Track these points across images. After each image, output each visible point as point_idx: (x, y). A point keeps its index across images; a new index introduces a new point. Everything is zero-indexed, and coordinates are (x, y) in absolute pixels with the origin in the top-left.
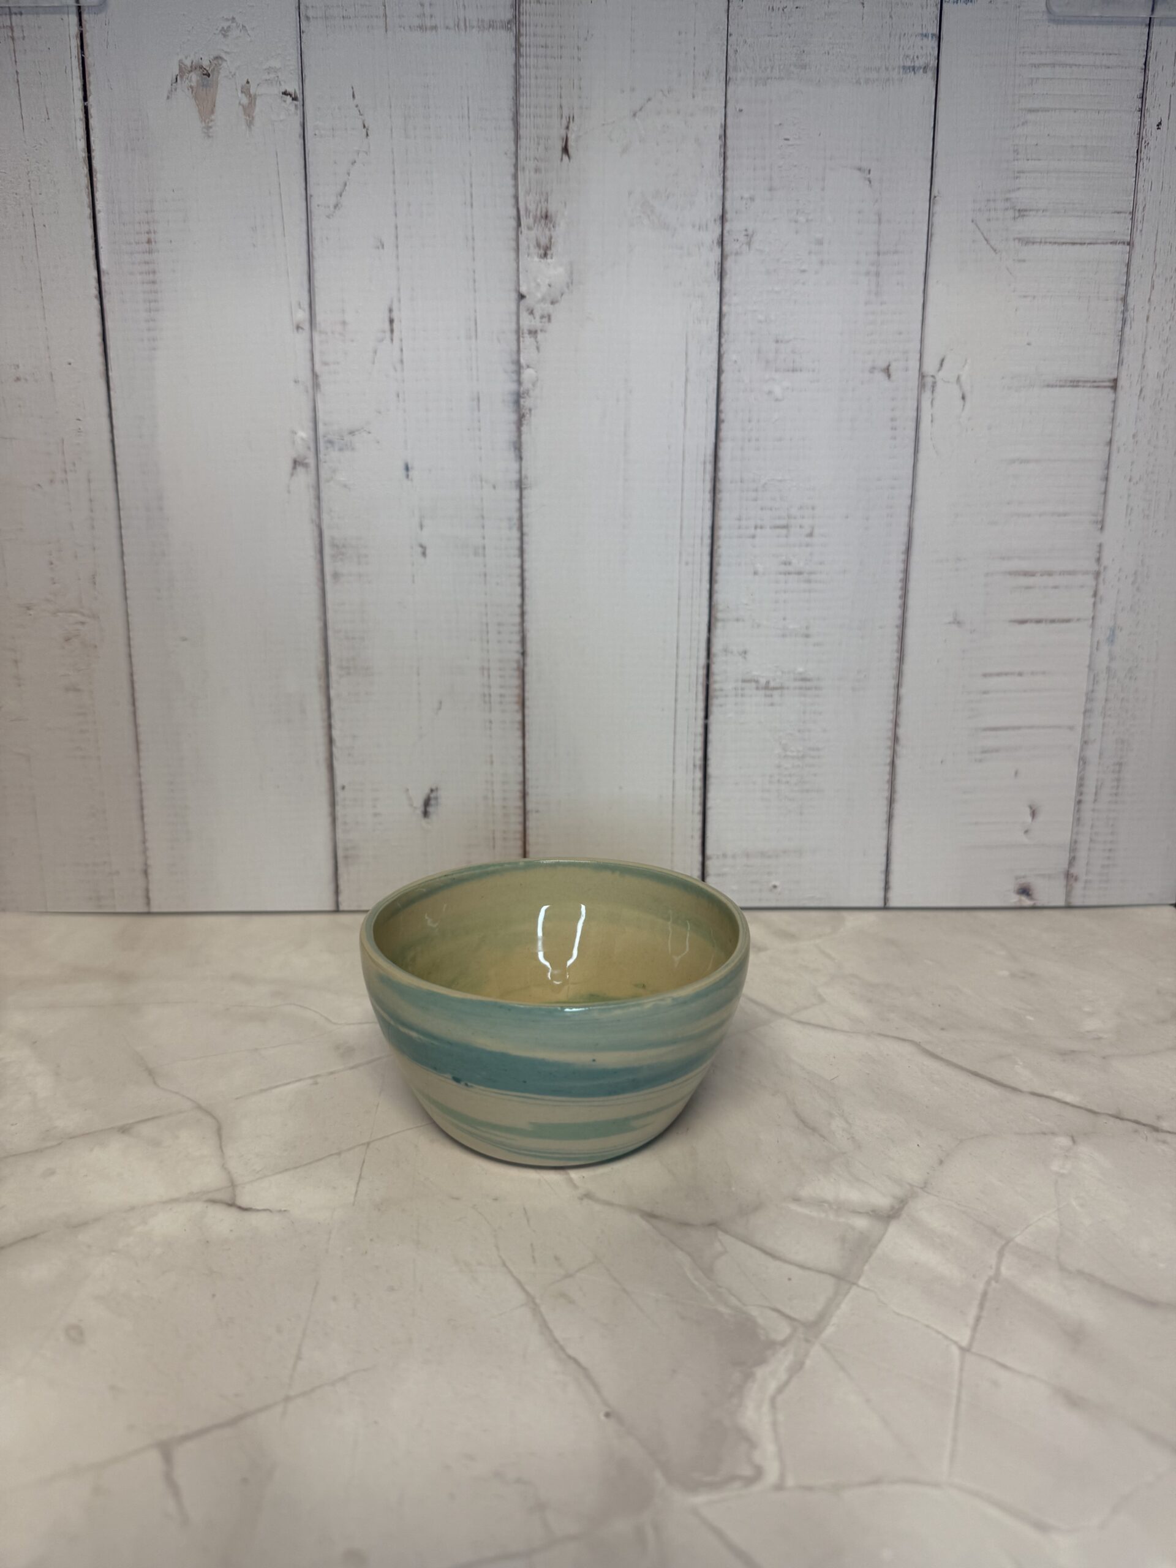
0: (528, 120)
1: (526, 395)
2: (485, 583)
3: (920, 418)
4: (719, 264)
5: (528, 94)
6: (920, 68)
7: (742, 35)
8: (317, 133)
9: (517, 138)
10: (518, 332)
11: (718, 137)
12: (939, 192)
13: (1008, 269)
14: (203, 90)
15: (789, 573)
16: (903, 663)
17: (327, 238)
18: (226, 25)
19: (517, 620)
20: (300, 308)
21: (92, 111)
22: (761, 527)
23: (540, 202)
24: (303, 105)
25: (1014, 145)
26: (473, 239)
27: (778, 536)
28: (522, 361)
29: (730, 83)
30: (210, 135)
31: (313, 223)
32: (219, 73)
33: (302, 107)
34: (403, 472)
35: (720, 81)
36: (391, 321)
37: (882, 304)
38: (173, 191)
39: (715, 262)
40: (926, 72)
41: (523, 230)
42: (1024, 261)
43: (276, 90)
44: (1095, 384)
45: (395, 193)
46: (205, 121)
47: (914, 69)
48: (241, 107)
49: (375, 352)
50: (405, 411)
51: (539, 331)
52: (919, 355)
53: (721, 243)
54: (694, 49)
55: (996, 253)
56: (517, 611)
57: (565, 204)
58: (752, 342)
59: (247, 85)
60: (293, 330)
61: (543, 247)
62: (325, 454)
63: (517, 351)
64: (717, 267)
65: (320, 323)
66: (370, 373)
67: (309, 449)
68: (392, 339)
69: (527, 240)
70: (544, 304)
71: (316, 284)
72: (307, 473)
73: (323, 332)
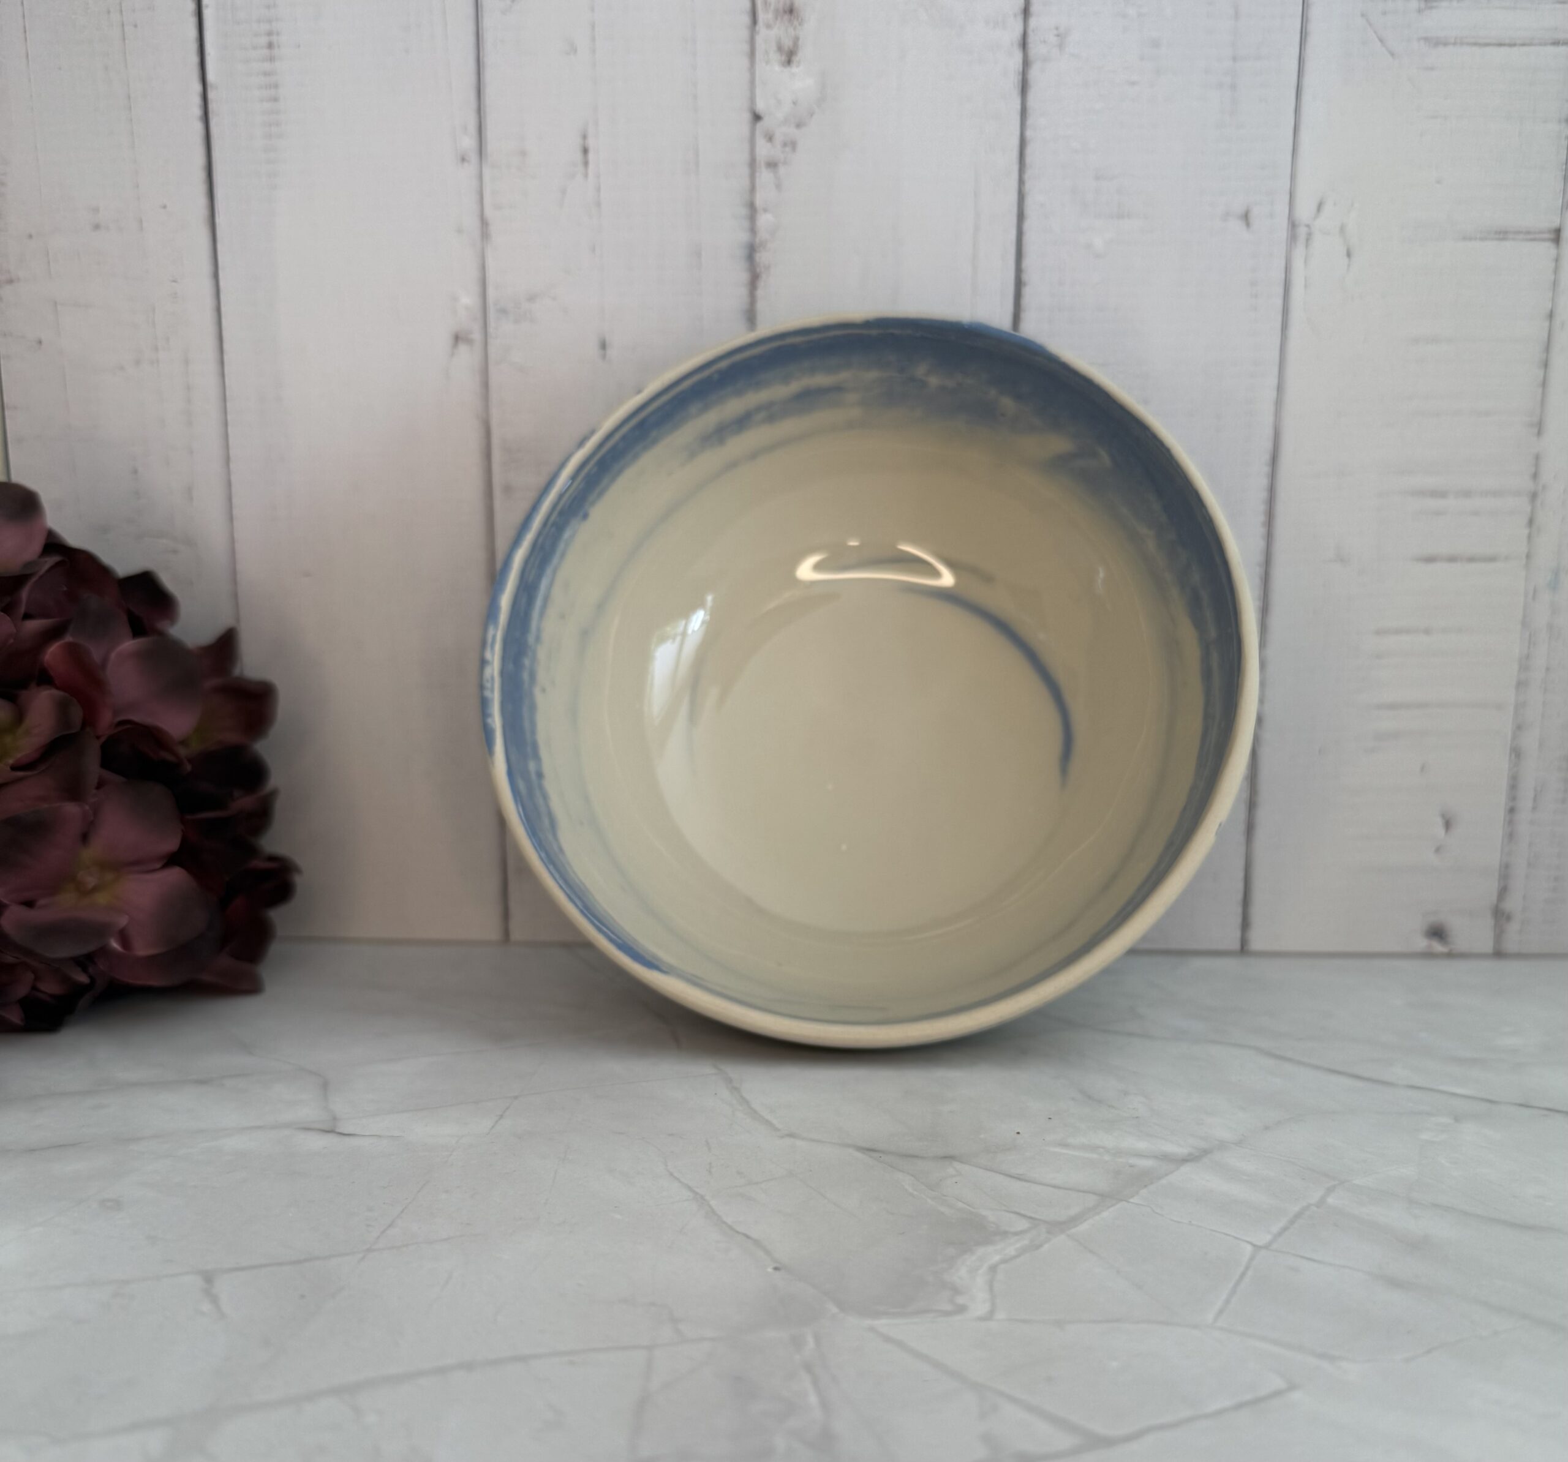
1: (761, 248)
3: (1290, 279)
4: (1020, 73)
10: (752, 164)
13: (1410, 80)
20: (466, 134)
26: (694, 41)
28: (759, 202)
31: (485, 20)
34: (598, 351)
36: (585, 151)
37: (1239, 127)
39: (1016, 70)
41: (760, 28)
42: (1433, 69)
44: (1532, 236)
49: (564, 192)
50: (600, 268)
51: (780, 163)
52: (1288, 197)
53: (1024, 45)
55: (1395, 58)
58: (1064, 178)
60: (457, 163)
61: (786, 52)
62: (496, 328)
63: (751, 190)
64: (1018, 79)
65: (492, 154)
66: (557, 220)
67: (476, 320)
68: (586, 175)
69: (765, 42)
70: (788, 128)
71: (487, 102)
72: (472, 352)
73: (495, 166)
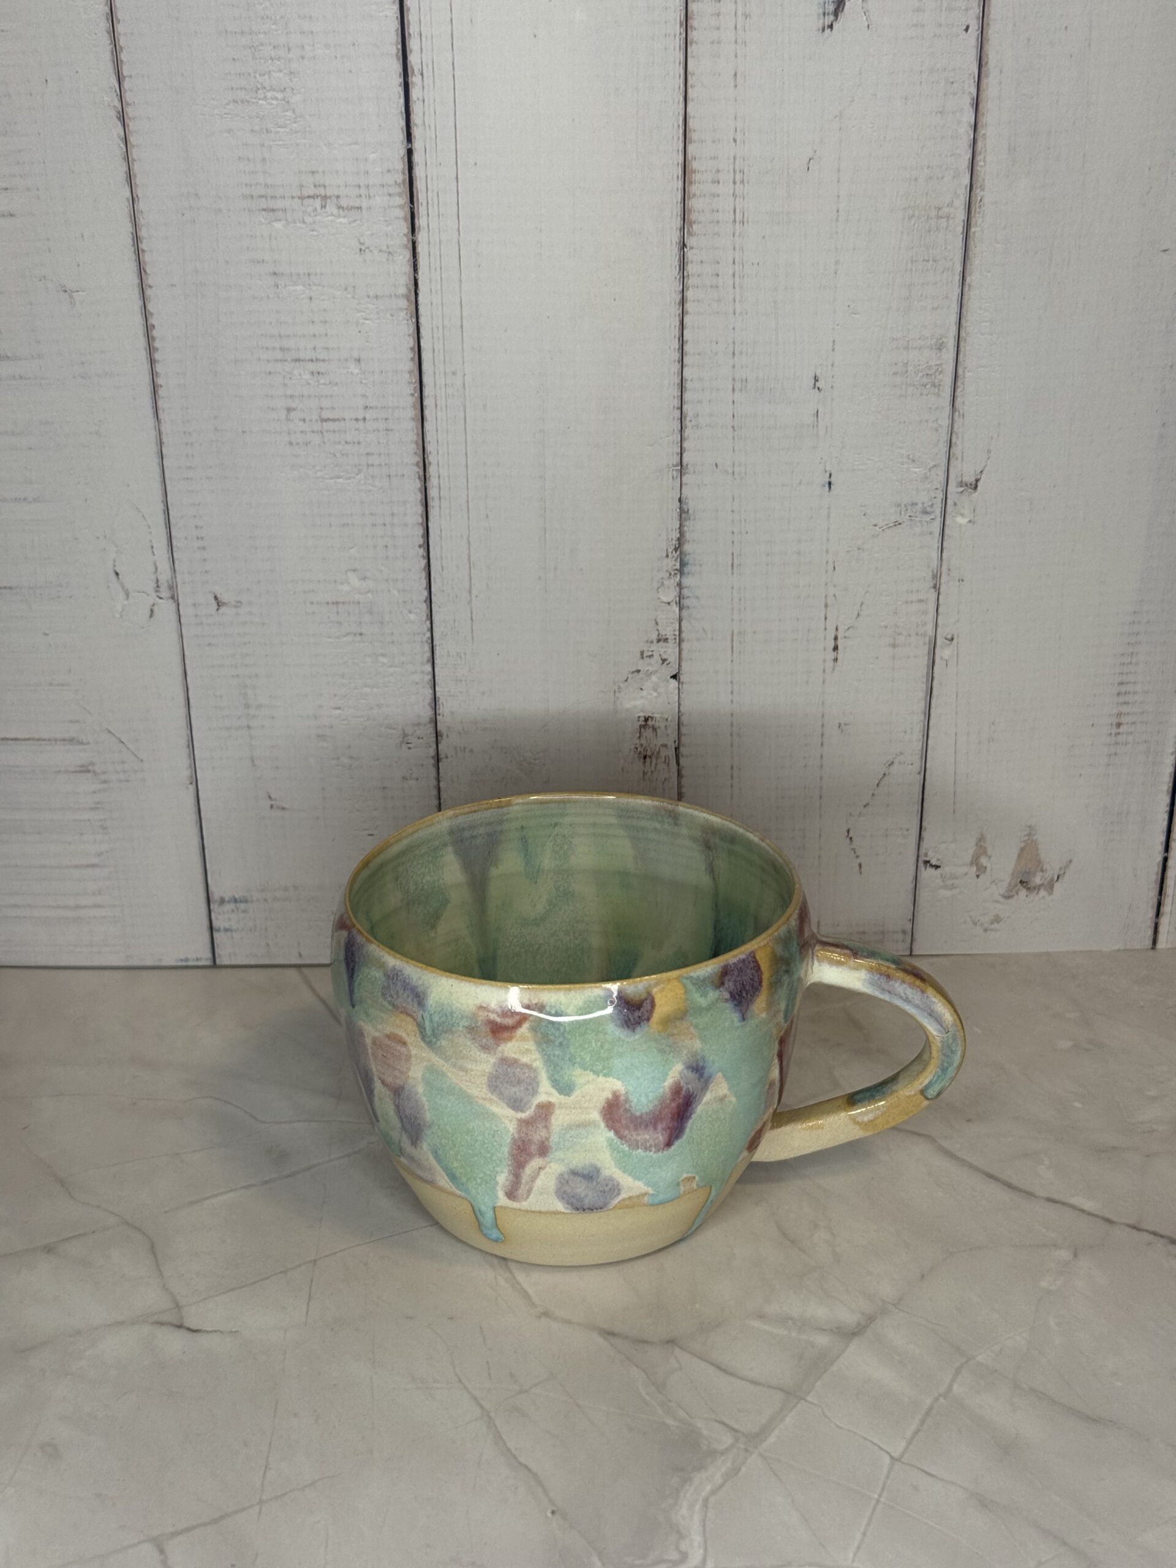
1: (673, 573)
2: (734, 343)
3: (168, 551)
4: (439, 715)
6: (229, 902)
8: (905, 833)
10: (681, 641)
12: (188, 787)
13: (90, 713)
14: (1030, 869)
15: (312, 360)
17: (905, 732)
18: (995, 926)
19: (689, 294)
20: (946, 661)
21: (1160, 848)
22: (357, 420)
23: (652, 772)
24: (918, 856)
25: (107, 834)
27: (333, 408)
28: (677, 610)
30: (1028, 829)
31: (920, 747)
32: (1010, 884)
33: (920, 854)
34: (833, 479)
36: (836, 648)
37: (237, 676)
38: (1080, 775)
39: (443, 716)
40: (222, 900)
41: (673, 744)
42: (72, 721)
43: (946, 870)
45: (821, 778)
46: (1032, 841)
47: (236, 901)
48: (989, 853)
51: (655, 642)
53: (437, 735)
55: (107, 729)
56: (689, 306)
57: (623, 769)
58: (392, 634)
59: (978, 873)
60: (958, 636)
61: (650, 727)
62: (935, 498)
63: (682, 620)
64: (440, 711)
65: (924, 644)
66: (867, 592)
67: (955, 504)
68: (837, 629)
69: (668, 735)
70: (648, 670)
71: (924, 686)
72: (962, 475)
73: (921, 635)
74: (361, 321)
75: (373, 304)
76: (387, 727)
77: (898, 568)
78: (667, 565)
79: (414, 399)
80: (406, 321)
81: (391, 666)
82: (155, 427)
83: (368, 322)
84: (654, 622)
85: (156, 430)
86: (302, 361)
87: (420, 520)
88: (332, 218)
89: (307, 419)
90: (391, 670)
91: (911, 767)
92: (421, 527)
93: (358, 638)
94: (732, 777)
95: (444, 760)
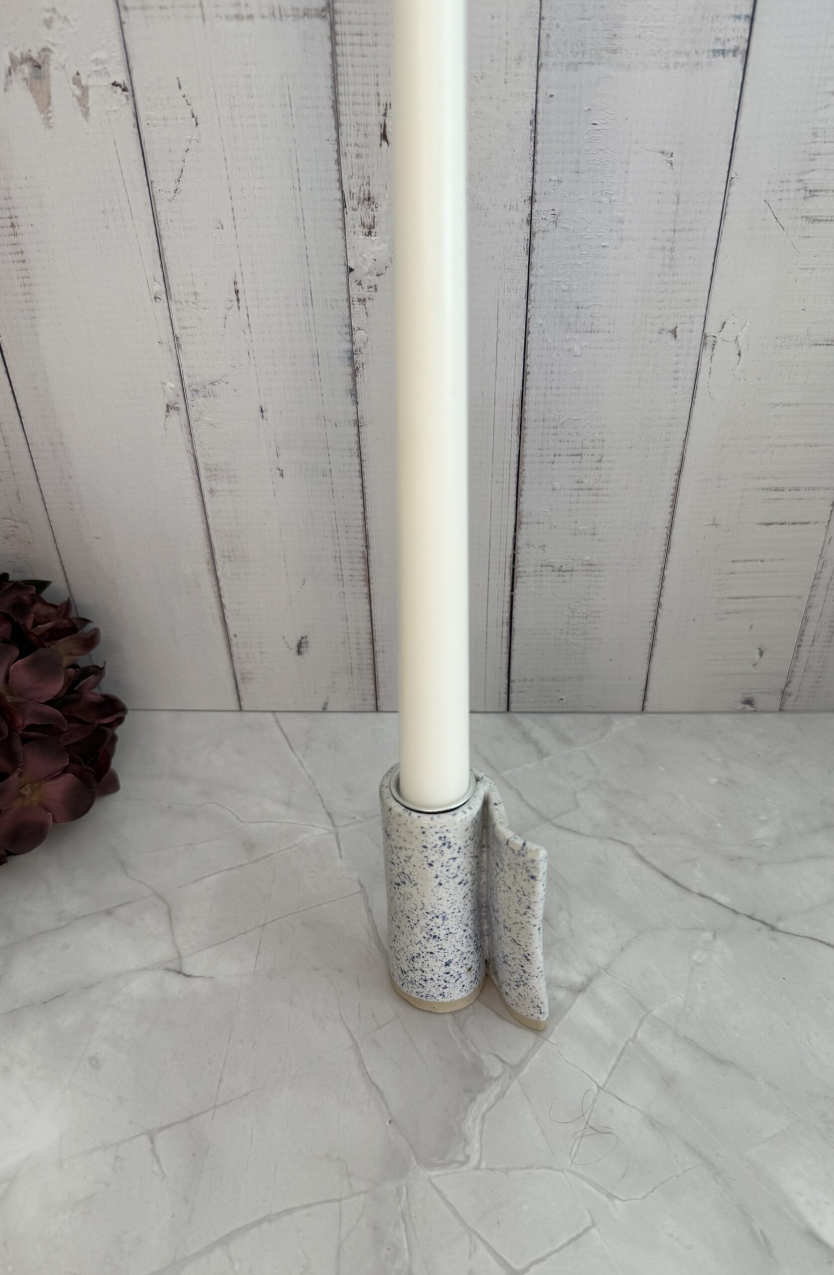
0: (347, 106)
1: (358, 352)
2: (333, 496)
3: (700, 370)
4: (528, 240)
5: (346, 83)
6: (729, 50)
7: (554, 19)
8: (149, 123)
9: (338, 125)
10: (349, 299)
11: (529, 122)
12: (736, 175)
13: (793, 244)
14: (36, 82)
15: (581, 490)
16: (669, 553)
17: (171, 220)
18: (48, 16)
19: (361, 522)
20: (155, 281)
22: (560, 455)
23: (363, 185)
24: (133, 96)
25: (814, 128)
26: (304, 219)
27: (573, 462)
28: (353, 324)
29: (541, 69)
30: (51, 125)
31: (157, 207)
32: (48, 64)
33: (134, 99)
34: (260, 415)
35: (532, 66)
36: (237, 292)
37: (674, 275)
38: (26, 179)
39: (525, 239)
40: (734, 55)
41: (348, 211)
42: (809, 237)
43: (107, 82)
45: (228, 178)
46: (44, 112)
47: (724, 52)
48: (75, 98)
49: (226, 318)
50: (256, 366)
51: (367, 299)
52: (704, 319)
53: (530, 222)
54: (507, 33)
55: (784, 230)
56: (361, 516)
57: (386, 186)
58: (555, 308)
59: (79, 77)
60: (152, 300)
61: (367, 226)
62: (192, 400)
63: (349, 316)
64: (526, 244)
65: (174, 294)
66: (223, 335)
67: (178, 396)
68: (239, 307)
69: (353, 220)
70: (371, 276)
71: (166, 261)
72: (179, 415)
73: (178, 302)
74: (548, 511)
75: (541, 519)
76: (570, 229)
77: (205, 353)
78: (362, 358)
79: (523, 468)
80: (523, 510)
81: (559, 281)
82: (686, 450)
83: (545, 510)
84: (369, 315)
85: (686, 449)
86: (587, 489)
87: (527, 391)
88: (558, 561)
89: (590, 456)
90: (559, 279)
91: (160, 188)
92: (527, 387)
93: (580, 305)
94: (299, 179)
95: (527, 198)
